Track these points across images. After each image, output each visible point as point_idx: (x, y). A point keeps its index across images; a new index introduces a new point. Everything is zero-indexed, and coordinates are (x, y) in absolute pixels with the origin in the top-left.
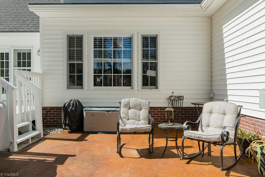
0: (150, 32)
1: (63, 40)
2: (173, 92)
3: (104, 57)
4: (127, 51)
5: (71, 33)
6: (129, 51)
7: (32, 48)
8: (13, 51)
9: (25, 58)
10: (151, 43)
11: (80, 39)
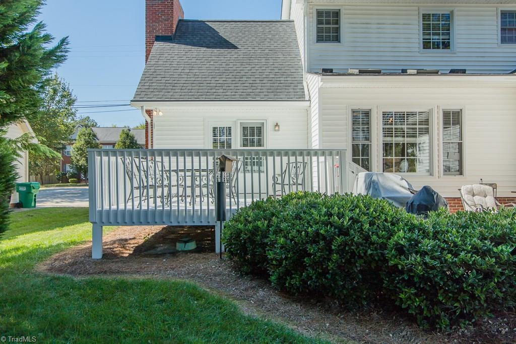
0: (453, 106)
1: (347, 115)
2: (481, 179)
3: (395, 136)
4: (423, 129)
5: (356, 107)
6: (425, 129)
7: (265, 122)
8: (239, 125)
9: (253, 134)
10: (453, 118)
11: (367, 114)
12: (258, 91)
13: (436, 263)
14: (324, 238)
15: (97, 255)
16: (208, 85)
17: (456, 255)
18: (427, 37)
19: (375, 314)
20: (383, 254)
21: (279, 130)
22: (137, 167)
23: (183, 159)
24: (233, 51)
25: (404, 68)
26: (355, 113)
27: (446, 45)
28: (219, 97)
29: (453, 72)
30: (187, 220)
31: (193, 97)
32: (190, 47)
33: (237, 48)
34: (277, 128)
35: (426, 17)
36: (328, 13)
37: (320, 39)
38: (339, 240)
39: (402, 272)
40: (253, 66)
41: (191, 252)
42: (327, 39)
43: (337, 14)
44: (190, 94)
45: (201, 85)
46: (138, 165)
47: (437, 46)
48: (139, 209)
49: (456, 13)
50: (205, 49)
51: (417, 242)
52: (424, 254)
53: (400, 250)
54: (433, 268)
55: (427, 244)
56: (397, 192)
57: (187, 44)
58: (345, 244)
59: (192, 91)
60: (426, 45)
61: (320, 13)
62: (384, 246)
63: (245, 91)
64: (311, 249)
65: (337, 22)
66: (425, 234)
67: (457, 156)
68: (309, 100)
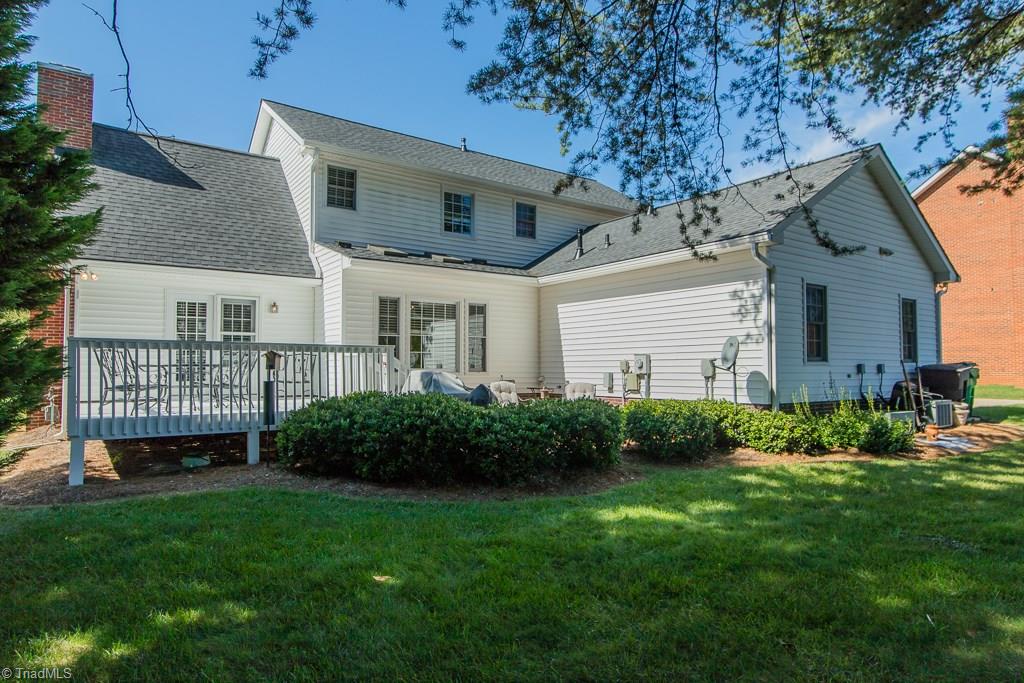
1: (374, 302)
2: (502, 376)
3: (423, 329)
5: (384, 295)
7: (257, 299)
8: (219, 301)
9: (239, 315)
10: (478, 310)
11: (395, 302)
12: (248, 258)
13: (504, 438)
14: (418, 428)
15: (76, 480)
16: (172, 242)
17: (516, 432)
18: (449, 218)
19: (458, 486)
20: (465, 438)
21: (276, 312)
22: (132, 362)
23: (157, 353)
24: (199, 193)
25: (428, 250)
26: (383, 301)
27: (467, 230)
28: (191, 261)
29: (475, 261)
30: (213, 428)
31: (151, 258)
32: (124, 175)
33: (203, 189)
34: (275, 309)
35: (448, 196)
36: (341, 172)
37: (331, 202)
38: (433, 428)
39: (481, 448)
40: (235, 221)
41: (208, 467)
42: (340, 204)
43: (352, 175)
44: (145, 252)
45: (160, 240)
46: (134, 359)
47: (458, 229)
48: (134, 415)
49: (476, 198)
50: (150, 182)
51: (489, 426)
52: (496, 433)
53: (479, 432)
54: (503, 442)
55: (498, 426)
56: (453, 389)
57: (117, 169)
58: (436, 431)
59: (148, 248)
60: (448, 228)
61: (331, 171)
62: (465, 431)
63: (230, 256)
64: (408, 438)
65: (352, 185)
66: (493, 419)
67: (480, 352)
68: (322, 278)
